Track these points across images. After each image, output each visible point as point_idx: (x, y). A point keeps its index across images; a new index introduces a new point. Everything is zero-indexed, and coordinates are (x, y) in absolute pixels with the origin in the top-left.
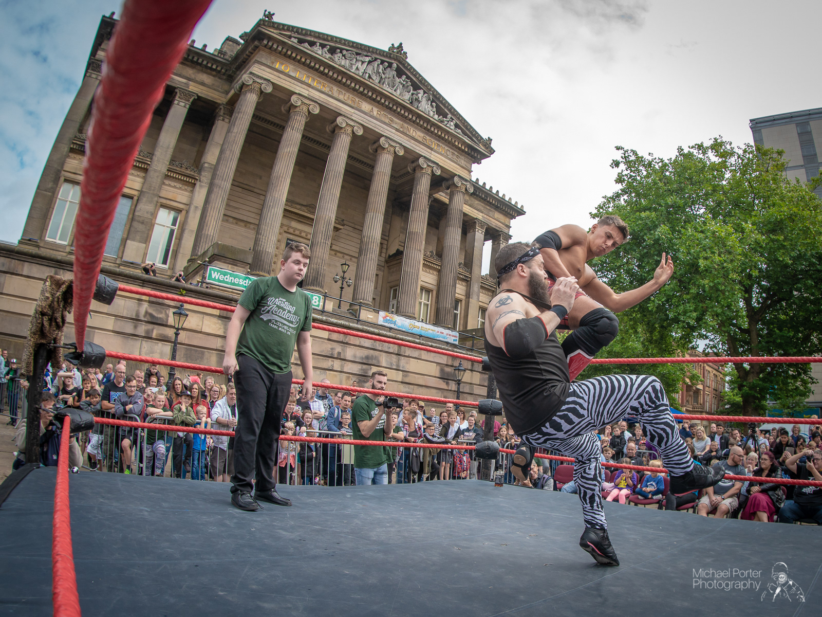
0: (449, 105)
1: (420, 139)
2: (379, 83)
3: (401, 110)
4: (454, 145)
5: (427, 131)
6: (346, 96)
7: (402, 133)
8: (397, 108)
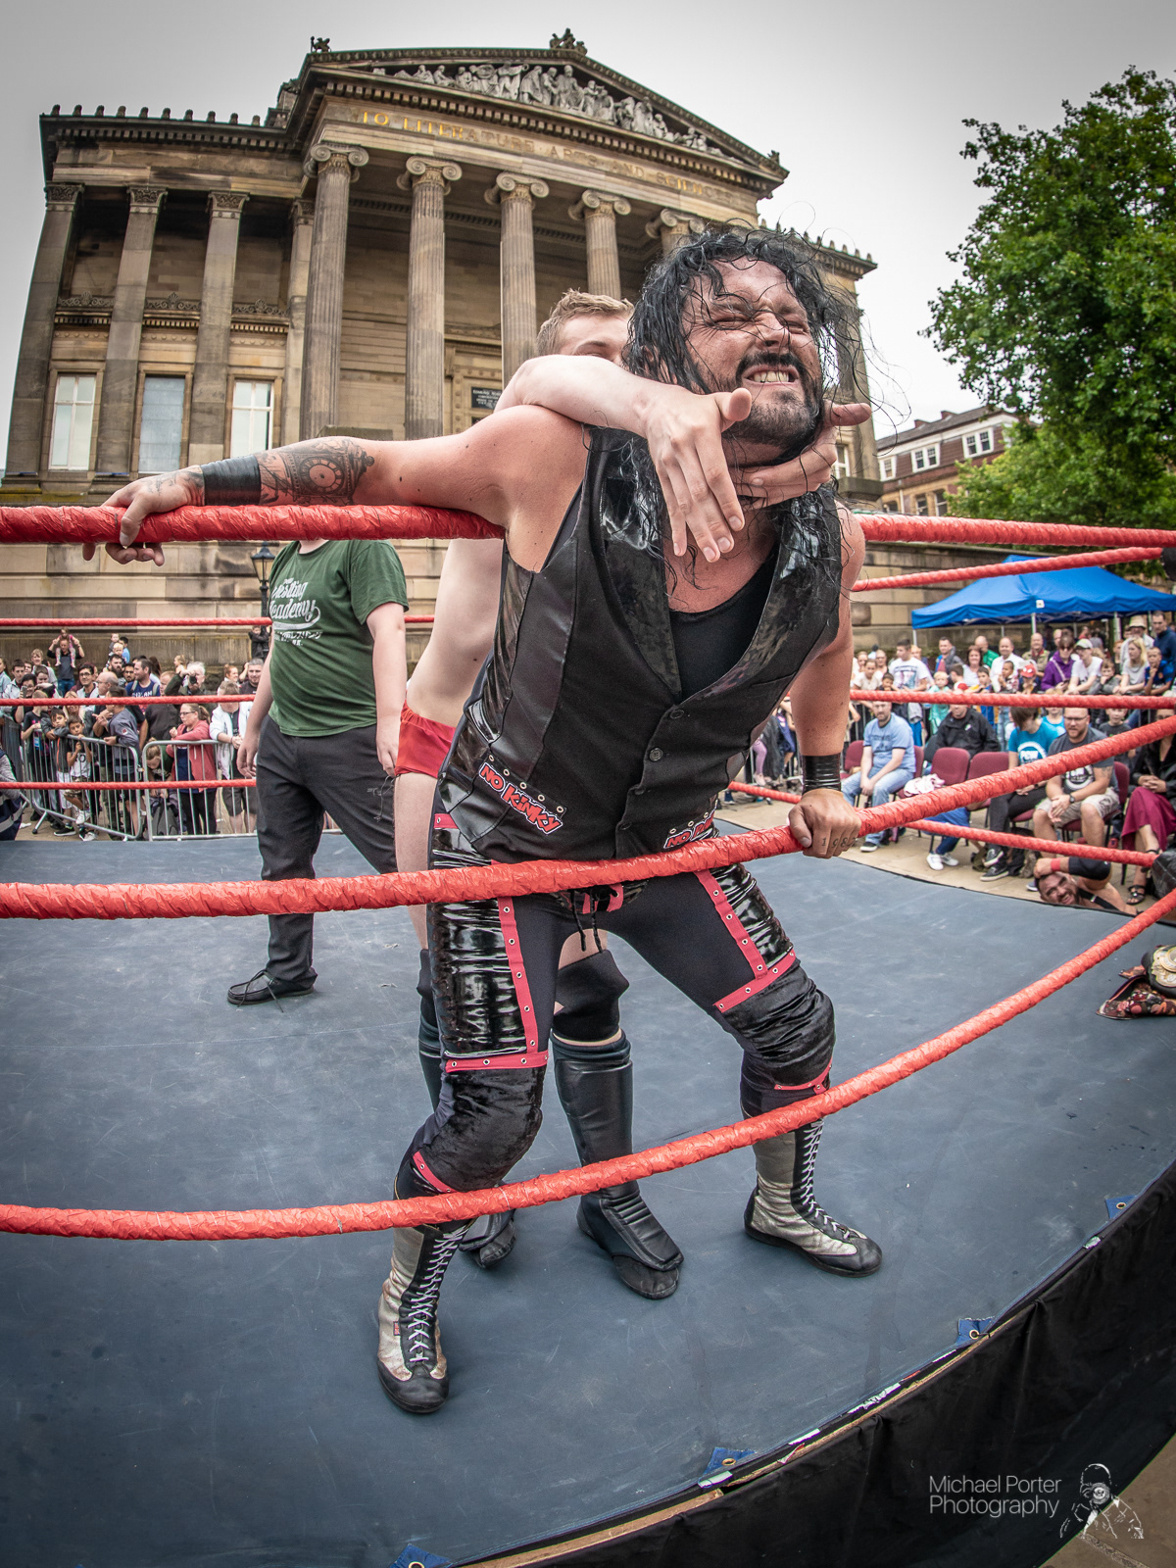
0: (686, 112)
1: (653, 180)
2: (552, 103)
3: (604, 139)
4: (716, 177)
5: (661, 163)
6: (503, 138)
7: (619, 176)
8: (596, 137)
